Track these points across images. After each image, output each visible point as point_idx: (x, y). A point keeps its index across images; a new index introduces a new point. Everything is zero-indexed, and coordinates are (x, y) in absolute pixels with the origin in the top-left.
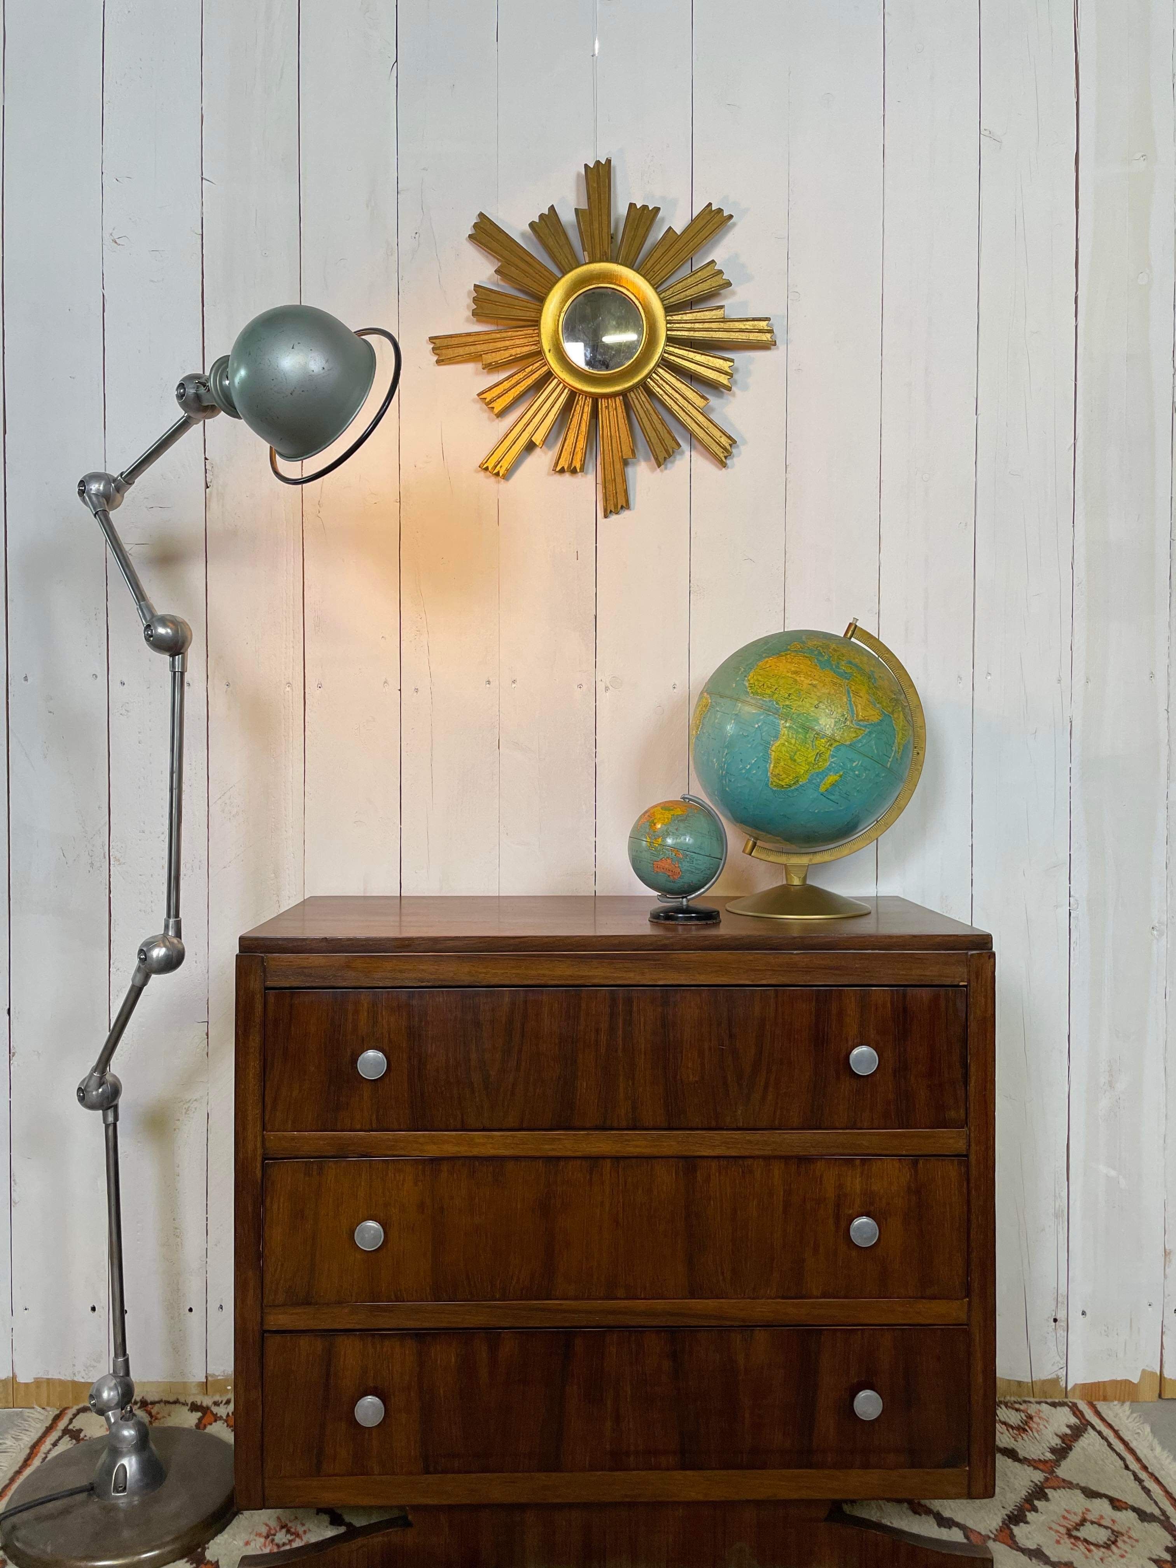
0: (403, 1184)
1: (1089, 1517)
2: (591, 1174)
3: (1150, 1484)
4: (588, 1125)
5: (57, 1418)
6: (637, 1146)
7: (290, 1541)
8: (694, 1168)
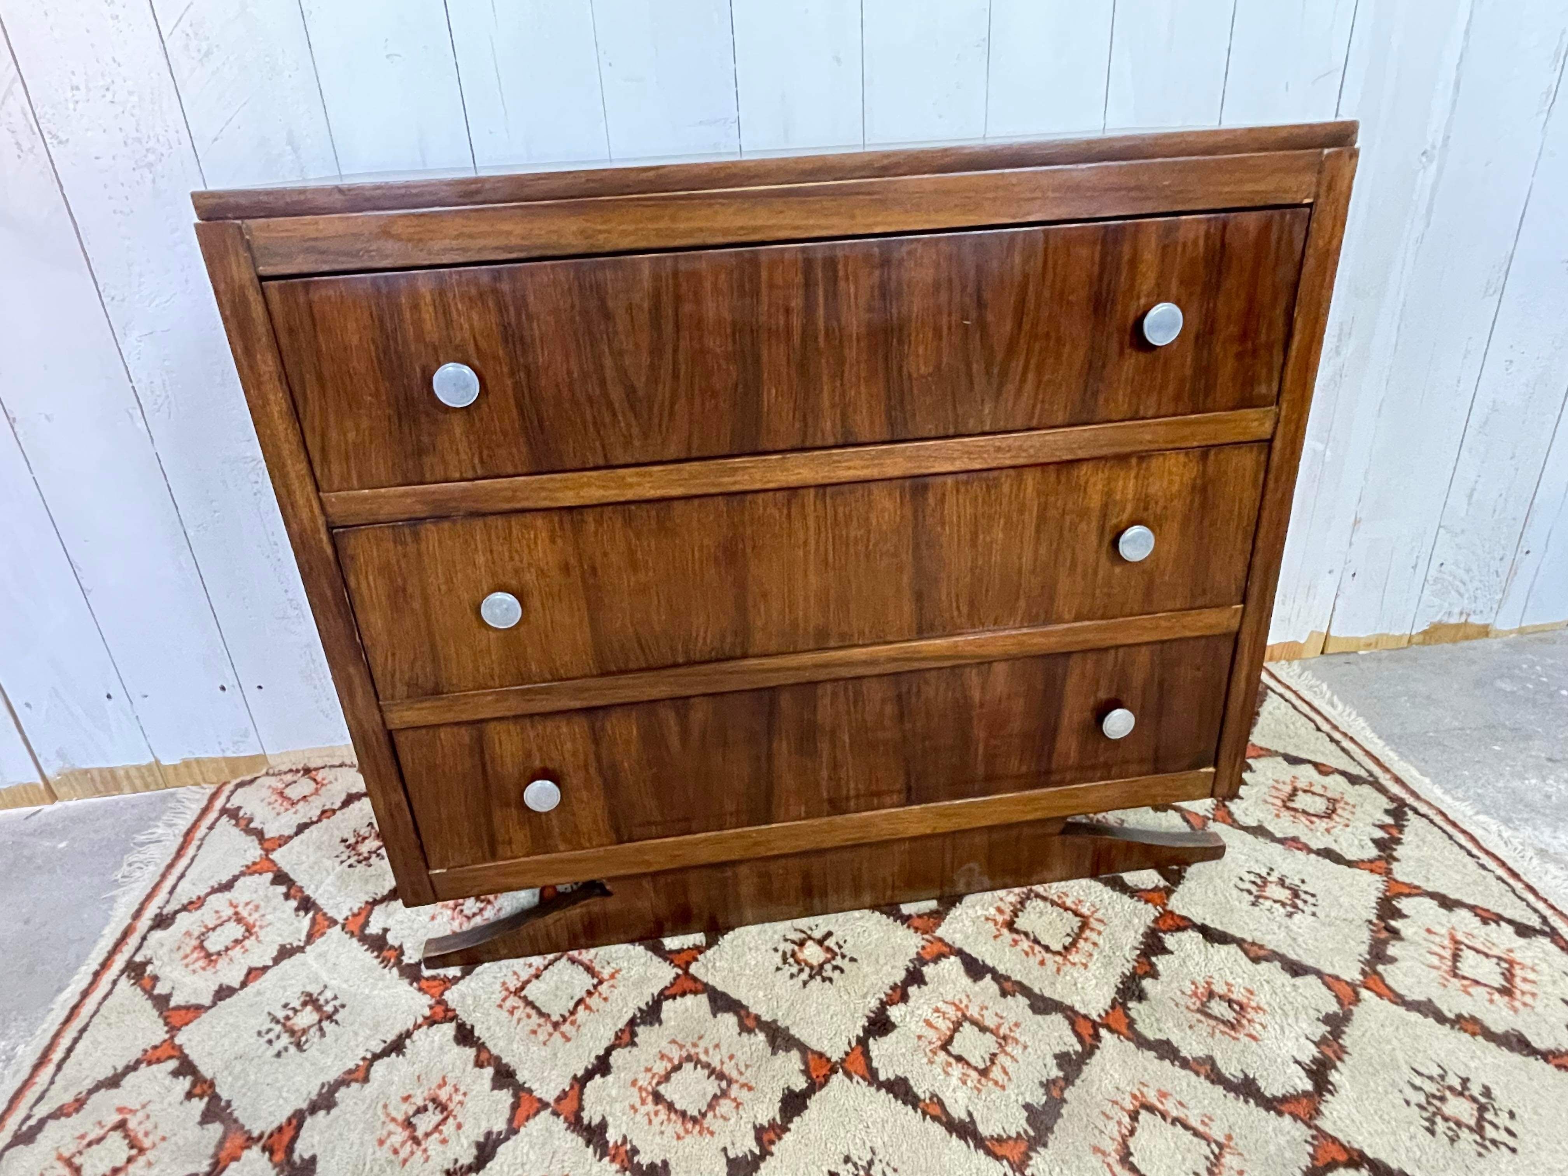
1: (1300, 784)
2: (789, 509)
3: (1346, 744)
4: (782, 446)
5: (214, 797)
6: (849, 469)
7: (481, 910)
8: (925, 487)
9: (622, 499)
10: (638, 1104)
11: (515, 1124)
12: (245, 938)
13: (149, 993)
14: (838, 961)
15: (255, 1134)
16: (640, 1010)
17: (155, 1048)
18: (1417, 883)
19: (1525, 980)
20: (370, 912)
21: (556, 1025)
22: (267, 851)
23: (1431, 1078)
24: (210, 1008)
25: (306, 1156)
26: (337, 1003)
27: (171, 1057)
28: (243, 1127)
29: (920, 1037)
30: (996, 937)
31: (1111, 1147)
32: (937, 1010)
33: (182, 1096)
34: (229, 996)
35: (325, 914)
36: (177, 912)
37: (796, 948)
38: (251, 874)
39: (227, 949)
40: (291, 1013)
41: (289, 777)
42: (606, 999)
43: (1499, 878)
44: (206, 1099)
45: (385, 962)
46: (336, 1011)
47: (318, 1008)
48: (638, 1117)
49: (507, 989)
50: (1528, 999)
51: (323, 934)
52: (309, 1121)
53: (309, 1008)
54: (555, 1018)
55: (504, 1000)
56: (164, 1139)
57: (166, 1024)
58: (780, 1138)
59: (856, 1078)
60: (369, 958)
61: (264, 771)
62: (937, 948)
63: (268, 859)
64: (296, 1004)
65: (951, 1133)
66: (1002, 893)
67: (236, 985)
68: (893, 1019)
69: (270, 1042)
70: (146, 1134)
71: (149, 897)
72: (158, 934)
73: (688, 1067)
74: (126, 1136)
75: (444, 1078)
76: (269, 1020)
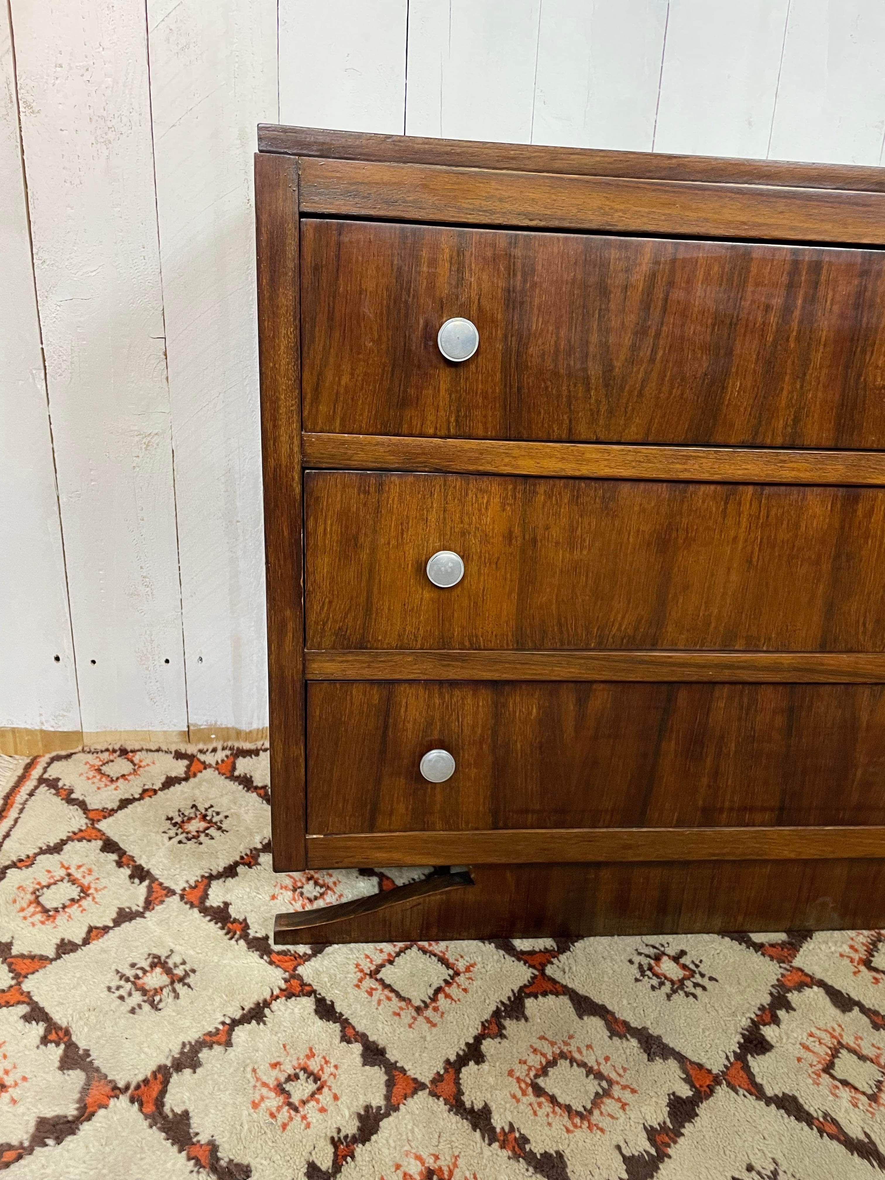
0: (487, 508)
2: (726, 503)
4: (733, 441)
5: (29, 767)
6: (793, 469)
7: (322, 895)
8: (856, 500)
9: (577, 473)
10: (519, 1094)
11: (394, 1100)
12: (81, 898)
14: (698, 979)
15: (121, 1084)
16: (502, 1003)
17: (3, 992)
20: (209, 886)
21: (418, 1009)
22: (93, 821)
24: (54, 960)
25: (178, 1110)
26: (187, 967)
27: (19, 1003)
28: (106, 1076)
29: (799, 1060)
30: (855, 973)
32: (811, 1035)
33: (38, 1041)
34: (72, 951)
35: (161, 884)
36: (7, 868)
37: (652, 962)
38: (80, 840)
39: (64, 907)
40: (140, 973)
41: (106, 756)
42: (465, 990)
44: (62, 1046)
45: (231, 934)
46: (187, 975)
47: (168, 971)
48: (522, 1107)
49: (361, 971)
51: (162, 902)
52: (175, 1078)
53: (158, 970)
54: (418, 1003)
55: (360, 980)
57: (11, 971)
58: (675, 1142)
59: (741, 1091)
60: (213, 929)
61: (80, 748)
62: (797, 977)
63: (94, 828)
64: (146, 965)
65: (851, 1152)
66: (852, 933)
67: (79, 941)
68: (768, 1038)
69: (122, 998)
73: (563, 1064)
75: (311, 1049)
76: (117, 977)
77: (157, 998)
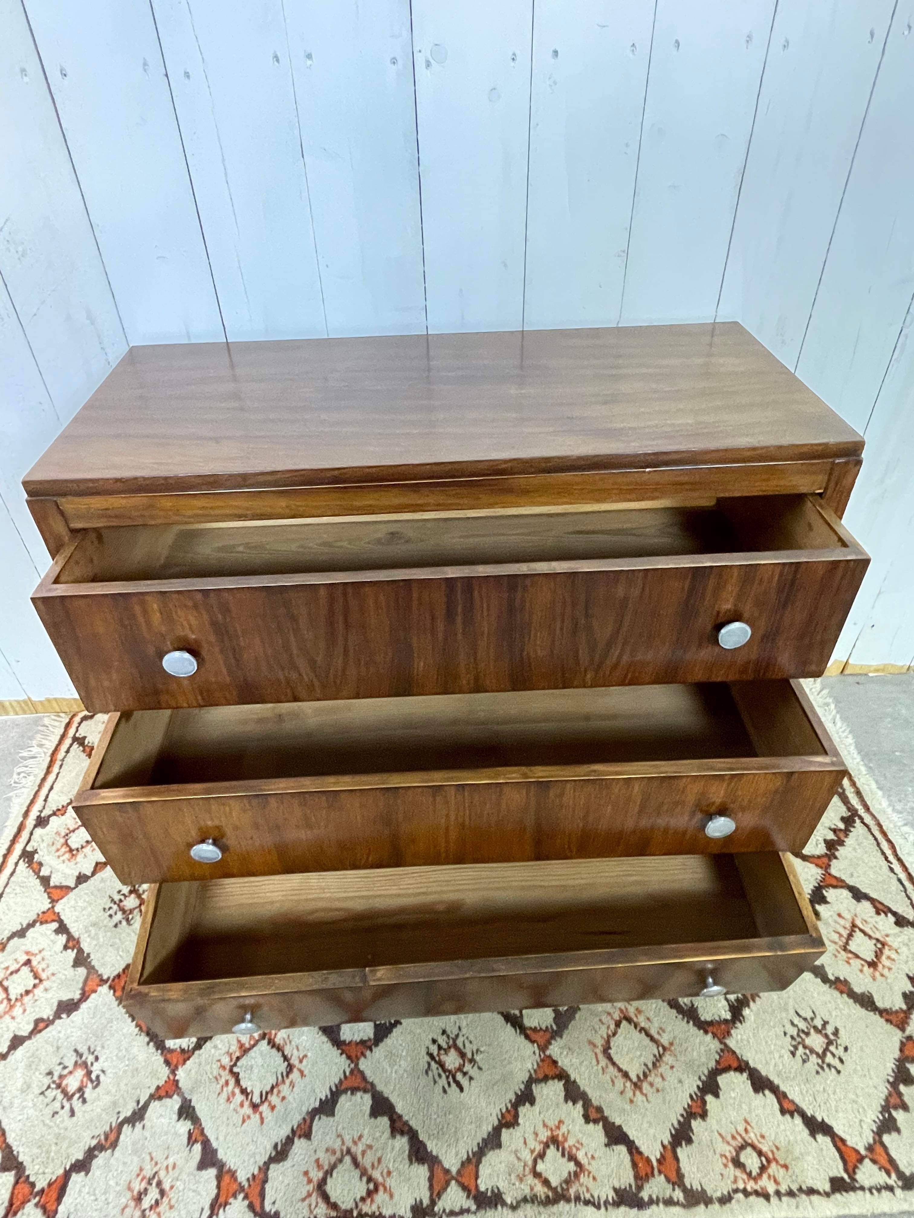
5: (68, 725)
13: (37, 873)
15: (105, 977)
17: (44, 913)
18: (843, 878)
19: (889, 958)
23: (805, 1019)
24: (74, 888)
27: (53, 921)
28: (97, 971)
31: (600, 1042)
33: (62, 947)
34: (85, 881)
36: (50, 816)
40: (122, 898)
43: (900, 880)
44: (75, 951)
47: (139, 896)
50: (886, 972)
53: (133, 896)
56: (53, 974)
57: (49, 897)
64: (126, 892)
65: (507, 1023)
67: (89, 874)
69: (111, 916)
70: (43, 970)
71: (32, 802)
72: (39, 831)
74: (32, 971)
76: (110, 900)
77: (130, 917)
